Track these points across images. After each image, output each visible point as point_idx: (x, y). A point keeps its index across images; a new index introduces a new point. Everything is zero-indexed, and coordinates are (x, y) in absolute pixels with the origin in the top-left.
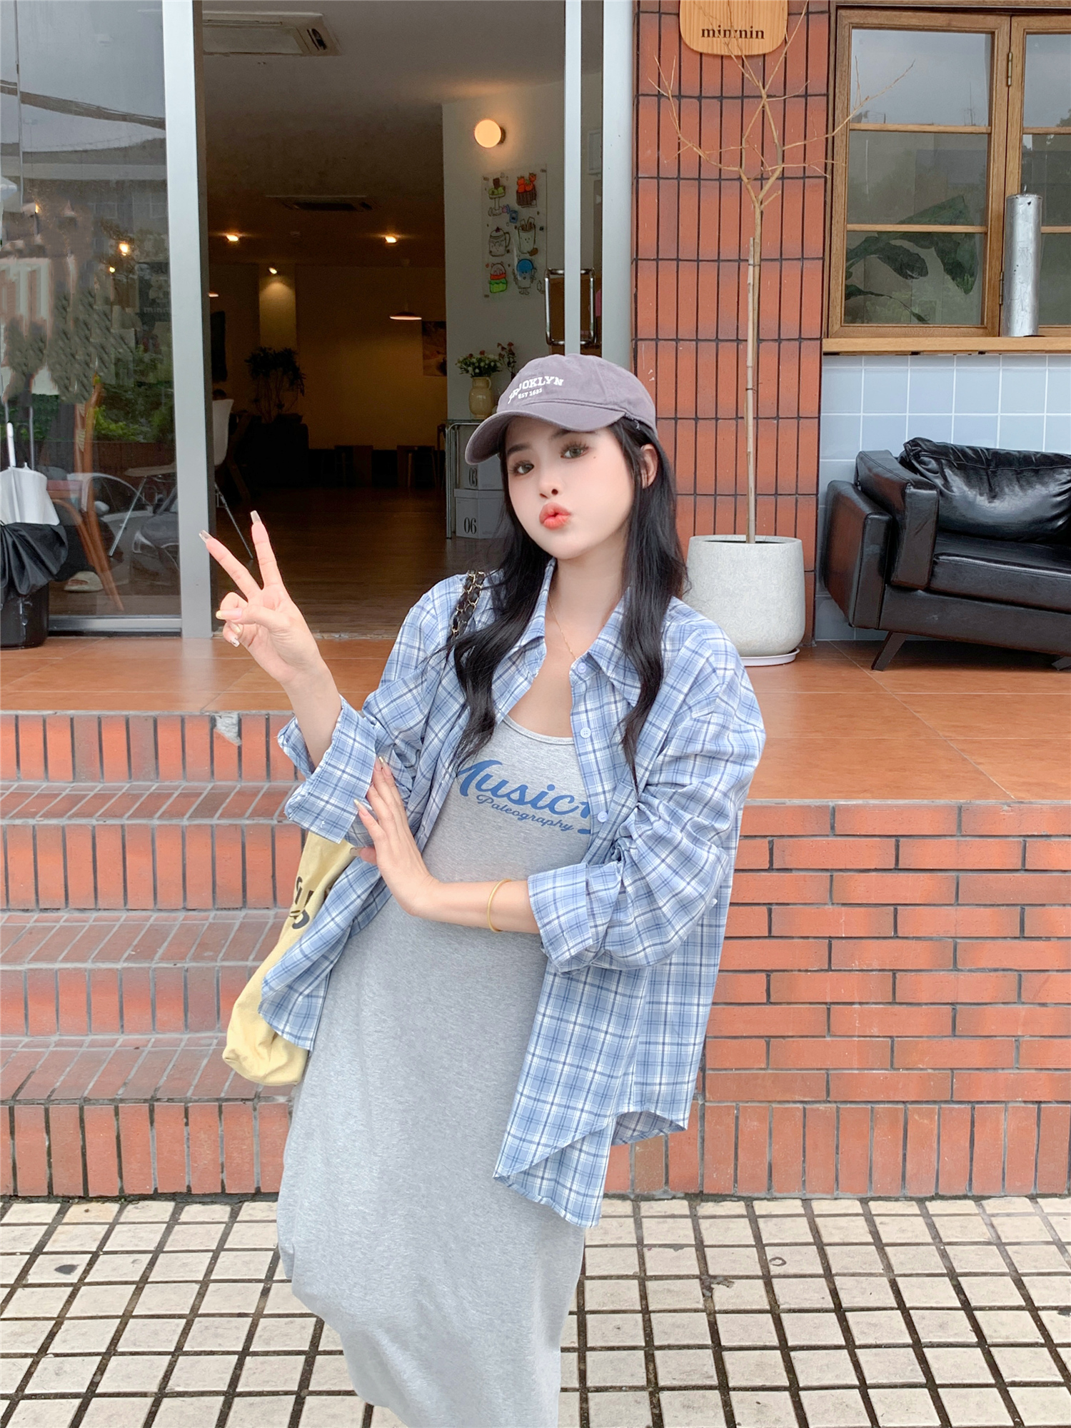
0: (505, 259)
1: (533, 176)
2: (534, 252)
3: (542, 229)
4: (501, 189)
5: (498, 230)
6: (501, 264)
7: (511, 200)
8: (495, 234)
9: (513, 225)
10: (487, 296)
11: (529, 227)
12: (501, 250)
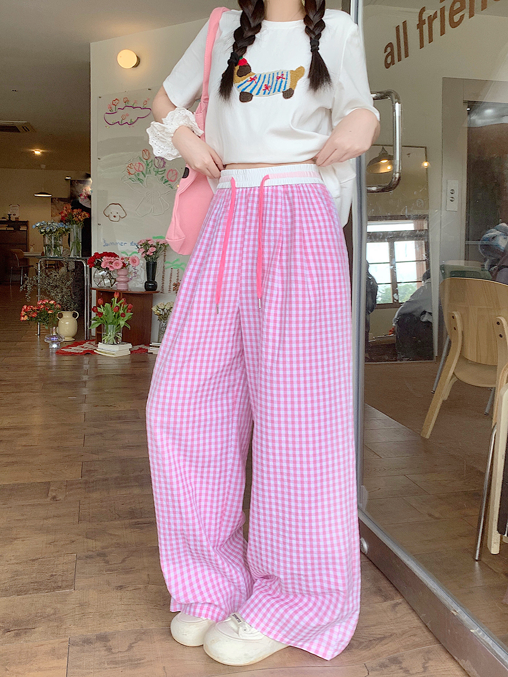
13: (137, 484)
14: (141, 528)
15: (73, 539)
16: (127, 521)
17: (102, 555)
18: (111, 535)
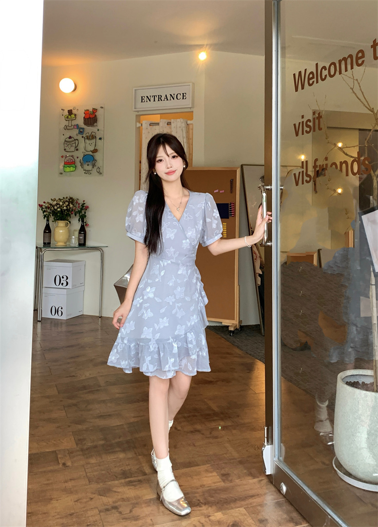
0: (76, 154)
1: (95, 110)
2: (95, 151)
3: (100, 139)
4: (73, 116)
5: (70, 137)
6: (72, 156)
7: (80, 121)
8: (68, 140)
9: (80, 136)
10: (61, 174)
11: (92, 137)
12: (73, 149)
13: (120, 449)
14: (135, 486)
15: (92, 497)
16: (123, 481)
17: (115, 508)
18: (115, 492)
